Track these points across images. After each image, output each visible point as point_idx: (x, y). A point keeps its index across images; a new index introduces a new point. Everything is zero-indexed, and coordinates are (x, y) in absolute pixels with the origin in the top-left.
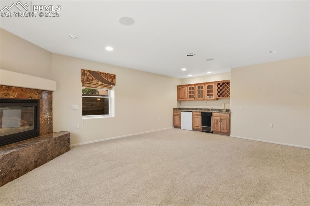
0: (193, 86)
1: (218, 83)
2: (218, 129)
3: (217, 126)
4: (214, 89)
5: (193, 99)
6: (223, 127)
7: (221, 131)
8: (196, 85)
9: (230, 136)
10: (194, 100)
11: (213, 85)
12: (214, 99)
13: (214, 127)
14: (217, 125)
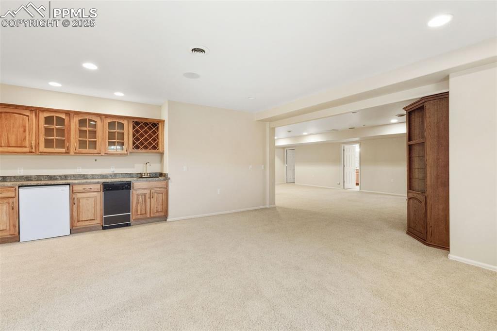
0: (63, 116)
1: (135, 120)
2: (145, 214)
3: (143, 208)
4: (125, 131)
5: (63, 150)
6: (156, 207)
7: (152, 215)
8: (72, 115)
9: (168, 220)
10: (67, 153)
11: (125, 122)
12: (126, 153)
13: (137, 211)
14: (143, 205)
